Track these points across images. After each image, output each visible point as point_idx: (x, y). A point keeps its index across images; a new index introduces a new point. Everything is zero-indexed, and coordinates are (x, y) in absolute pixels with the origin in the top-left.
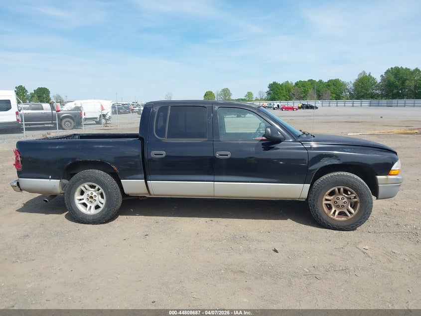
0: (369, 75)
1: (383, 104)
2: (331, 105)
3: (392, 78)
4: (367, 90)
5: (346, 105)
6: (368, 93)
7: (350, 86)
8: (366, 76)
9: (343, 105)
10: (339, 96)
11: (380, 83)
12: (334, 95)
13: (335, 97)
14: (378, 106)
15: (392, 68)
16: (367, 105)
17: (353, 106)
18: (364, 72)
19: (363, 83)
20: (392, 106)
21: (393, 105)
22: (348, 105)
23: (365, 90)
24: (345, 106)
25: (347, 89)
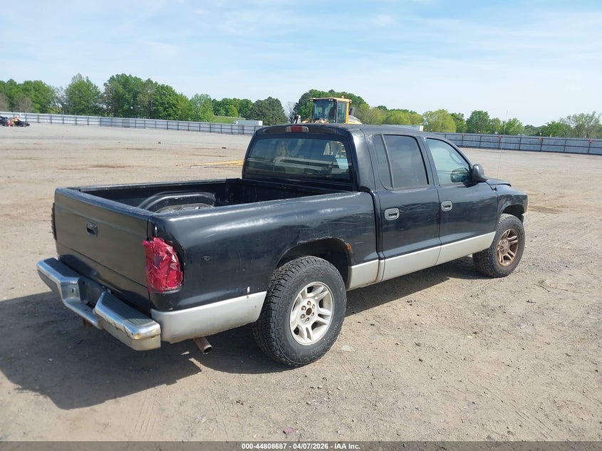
0: (88, 81)
1: (118, 124)
2: (40, 121)
3: (121, 90)
4: (87, 101)
5: (65, 122)
6: (90, 106)
7: (61, 94)
8: (84, 81)
9: (61, 122)
10: (45, 107)
11: (105, 93)
12: (38, 106)
13: (40, 109)
14: (111, 126)
15: (117, 75)
16: (97, 123)
17: (76, 124)
18: (80, 76)
19: (80, 91)
20: (129, 127)
21: (131, 125)
22: (68, 122)
23: (85, 101)
24: (63, 123)
25: (57, 98)
